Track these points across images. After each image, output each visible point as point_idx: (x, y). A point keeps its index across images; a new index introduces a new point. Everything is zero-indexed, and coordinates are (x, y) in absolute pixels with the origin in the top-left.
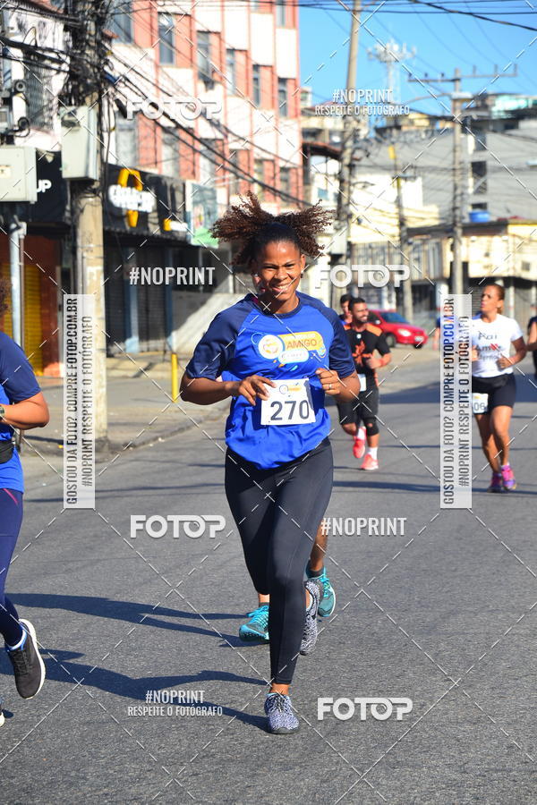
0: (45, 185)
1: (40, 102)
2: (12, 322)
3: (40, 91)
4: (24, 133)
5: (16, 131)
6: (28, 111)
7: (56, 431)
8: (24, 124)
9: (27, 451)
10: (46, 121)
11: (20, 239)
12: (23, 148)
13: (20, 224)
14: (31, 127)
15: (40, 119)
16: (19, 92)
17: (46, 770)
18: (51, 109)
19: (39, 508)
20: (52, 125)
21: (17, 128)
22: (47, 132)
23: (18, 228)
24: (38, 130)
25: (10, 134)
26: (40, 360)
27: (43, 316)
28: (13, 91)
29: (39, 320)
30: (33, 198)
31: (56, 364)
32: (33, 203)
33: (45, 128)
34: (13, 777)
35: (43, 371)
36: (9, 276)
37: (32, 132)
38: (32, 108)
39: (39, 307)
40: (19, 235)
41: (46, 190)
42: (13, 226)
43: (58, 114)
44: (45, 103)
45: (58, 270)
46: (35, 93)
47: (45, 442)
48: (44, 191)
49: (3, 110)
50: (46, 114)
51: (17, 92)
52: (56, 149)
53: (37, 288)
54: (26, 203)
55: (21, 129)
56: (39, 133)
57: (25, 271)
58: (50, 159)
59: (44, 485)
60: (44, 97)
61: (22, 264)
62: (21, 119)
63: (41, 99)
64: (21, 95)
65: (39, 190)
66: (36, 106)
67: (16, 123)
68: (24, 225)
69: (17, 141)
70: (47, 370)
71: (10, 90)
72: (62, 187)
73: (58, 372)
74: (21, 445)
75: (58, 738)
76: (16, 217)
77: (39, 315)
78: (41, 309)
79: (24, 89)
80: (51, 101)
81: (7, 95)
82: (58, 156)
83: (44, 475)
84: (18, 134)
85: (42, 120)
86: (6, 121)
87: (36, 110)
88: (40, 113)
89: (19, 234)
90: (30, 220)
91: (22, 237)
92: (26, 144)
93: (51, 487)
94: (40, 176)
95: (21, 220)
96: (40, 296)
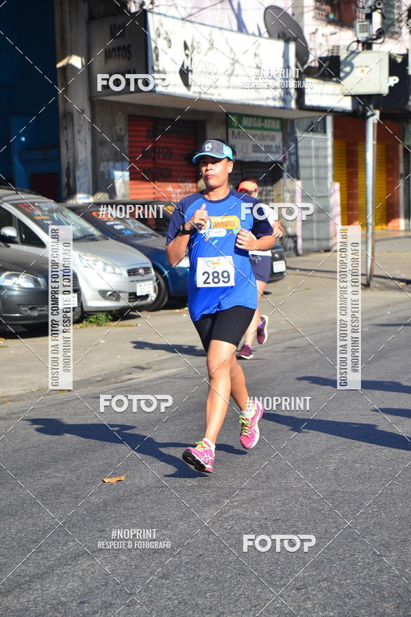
0: (395, 80)
1: (392, 16)
2: (366, 187)
3: (393, 6)
4: (380, 41)
5: (374, 39)
6: (383, 23)
7: (398, 272)
8: (381, 33)
9: (375, 287)
10: (397, 30)
11: (374, 124)
12: (379, 52)
13: (375, 111)
14: (386, 35)
15: (392, 29)
16: (378, 9)
17: (399, 531)
18: (401, 21)
19: (385, 331)
20: (401, 33)
21: (374, 37)
22: (397, 39)
23: (372, 115)
24: (391, 37)
25: (370, 41)
26: (385, 217)
27: (388, 183)
28: (373, 8)
29: (384, 186)
30: (385, 91)
31: (397, 220)
32: (385, 95)
33: (395, 36)
34: (374, 535)
35: (387, 225)
36: (365, 152)
37: (386, 39)
38: (385, 21)
39: (385, 175)
40: (373, 120)
41: (395, 84)
42: (369, 114)
43: (408, 25)
44: (396, 17)
45: (401, 147)
46: (388, 9)
47: (389, 280)
48: (392, 85)
49: (365, 23)
50: (397, 25)
51: (376, 9)
52: (404, 52)
53: (384, 161)
54: (379, 96)
55: (378, 38)
56: (391, 40)
57: (377, 148)
58: (399, 60)
59: (389, 313)
60: (396, 11)
61: (375, 143)
62: (379, 29)
63: (393, 13)
64: (379, 11)
65: (389, 85)
66: (389, 19)
67: (375, 33)
68: (378, 112)
69: (375, 47)
70: (391, 224)
71: (370, 7)
72: (407, 82)
73: (398, 226)
74: (371, 282)
75: (407, 507)
76: (371, 106)
77: (384, 182)
78: (387, 177)
79: (381, 6)
80: (401, 15)
81: (368, 11)
82: (405, 57)
83: (388, 306)
84: (375, 41)
85: (393, 30)
86: (367, 31)
87: (389, 22)
88: (392, 25)
89: (374, 118)
90: (381, 108)
91: (376, 122)
92: (380, 50)
93: (395, 315)
94: (391, 74)
95: (376, 108)
96: (387, 166)
